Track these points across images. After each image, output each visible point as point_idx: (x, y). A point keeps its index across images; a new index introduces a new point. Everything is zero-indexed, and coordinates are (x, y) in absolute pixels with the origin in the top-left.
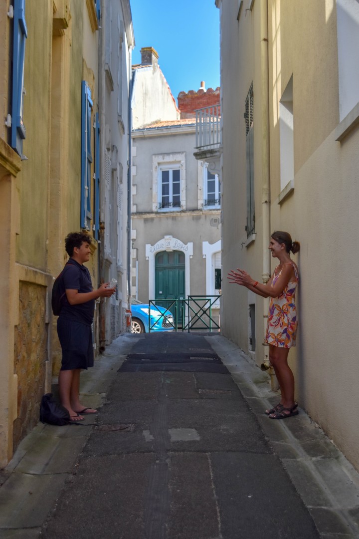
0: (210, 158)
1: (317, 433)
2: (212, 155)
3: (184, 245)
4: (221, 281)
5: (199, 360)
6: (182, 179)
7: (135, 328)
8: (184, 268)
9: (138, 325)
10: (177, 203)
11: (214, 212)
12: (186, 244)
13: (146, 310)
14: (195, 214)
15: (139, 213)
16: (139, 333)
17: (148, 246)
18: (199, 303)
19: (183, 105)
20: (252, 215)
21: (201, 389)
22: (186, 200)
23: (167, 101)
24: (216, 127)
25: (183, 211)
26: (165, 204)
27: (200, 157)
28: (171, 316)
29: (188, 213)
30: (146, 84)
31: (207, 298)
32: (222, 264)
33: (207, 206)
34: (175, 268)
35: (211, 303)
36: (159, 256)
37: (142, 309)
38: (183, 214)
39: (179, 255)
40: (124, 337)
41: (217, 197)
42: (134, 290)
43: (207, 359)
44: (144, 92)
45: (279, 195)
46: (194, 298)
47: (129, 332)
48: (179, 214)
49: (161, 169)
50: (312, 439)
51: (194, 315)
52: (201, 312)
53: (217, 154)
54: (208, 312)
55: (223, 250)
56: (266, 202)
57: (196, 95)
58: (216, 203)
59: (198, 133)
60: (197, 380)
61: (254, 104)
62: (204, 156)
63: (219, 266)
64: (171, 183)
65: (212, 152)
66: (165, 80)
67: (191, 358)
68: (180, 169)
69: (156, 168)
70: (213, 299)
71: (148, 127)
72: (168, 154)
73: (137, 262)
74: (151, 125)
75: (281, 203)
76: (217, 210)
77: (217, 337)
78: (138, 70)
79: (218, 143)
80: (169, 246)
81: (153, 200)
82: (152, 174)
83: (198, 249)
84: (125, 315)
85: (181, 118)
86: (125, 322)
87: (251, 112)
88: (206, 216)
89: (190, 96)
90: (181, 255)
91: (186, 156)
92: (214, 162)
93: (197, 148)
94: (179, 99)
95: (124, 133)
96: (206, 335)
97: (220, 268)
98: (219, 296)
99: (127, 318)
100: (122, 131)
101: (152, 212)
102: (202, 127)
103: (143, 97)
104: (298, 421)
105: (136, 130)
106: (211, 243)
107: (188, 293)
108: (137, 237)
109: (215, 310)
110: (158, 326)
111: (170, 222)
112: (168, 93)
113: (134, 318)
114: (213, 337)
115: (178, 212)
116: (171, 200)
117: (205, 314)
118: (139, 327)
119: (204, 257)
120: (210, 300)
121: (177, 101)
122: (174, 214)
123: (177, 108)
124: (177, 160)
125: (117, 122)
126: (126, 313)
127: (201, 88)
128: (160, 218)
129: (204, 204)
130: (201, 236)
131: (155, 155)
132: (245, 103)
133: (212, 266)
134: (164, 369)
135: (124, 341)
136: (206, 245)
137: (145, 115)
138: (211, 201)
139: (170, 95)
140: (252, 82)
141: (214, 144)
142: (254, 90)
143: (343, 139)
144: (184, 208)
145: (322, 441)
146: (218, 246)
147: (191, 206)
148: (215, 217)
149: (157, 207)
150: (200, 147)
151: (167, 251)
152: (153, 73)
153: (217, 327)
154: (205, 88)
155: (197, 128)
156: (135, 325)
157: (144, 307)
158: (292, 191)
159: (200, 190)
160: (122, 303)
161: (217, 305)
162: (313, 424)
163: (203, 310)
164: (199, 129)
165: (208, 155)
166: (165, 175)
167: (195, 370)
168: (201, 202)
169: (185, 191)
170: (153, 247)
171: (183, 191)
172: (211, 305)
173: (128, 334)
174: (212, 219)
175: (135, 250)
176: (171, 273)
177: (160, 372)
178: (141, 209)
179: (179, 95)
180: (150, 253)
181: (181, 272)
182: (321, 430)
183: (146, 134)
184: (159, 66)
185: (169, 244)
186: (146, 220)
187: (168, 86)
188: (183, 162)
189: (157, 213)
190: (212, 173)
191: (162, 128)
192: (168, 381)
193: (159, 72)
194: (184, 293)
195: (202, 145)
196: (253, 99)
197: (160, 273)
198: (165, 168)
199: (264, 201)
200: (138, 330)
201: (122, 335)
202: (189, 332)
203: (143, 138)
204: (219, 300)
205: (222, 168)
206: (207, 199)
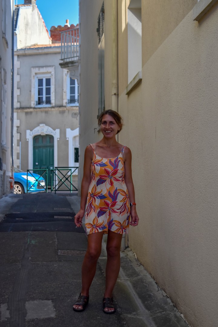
0: (71, 67)
1: (166, 303)
2: (72, 65)
3: (53, 131)
4: (79, 156)
5: (61, 219)
6: (52, 85)
7: (17, 190)
8: (53, 147)
9: (20, 187)
10: (48, 101)
11: (74, 108)
12: (54, 130)
13: (25, 177)
14: (61, 109)
15: (21, 108)
16: (20, 193)
17: (28, 132)
18: (63, 172)
19: (53, 35)
20: (103, 106)
21: (60, 249)
22: (55, 100)
23: (43, 30)
24: (75, 49)
25: (53, 107)
26: (40, 102)
27: (64, 66)
28: (44, 181)
29: (57, 109)
30: (27, 18)
31: (70, 169)
32: (79, 144)
33: (69, 104)
34: (47, 147)
35: (72, 172)
36: (36, 138)
37: (22, 176)
38: (53, 109)
39: (50, 138)
40: (7, 198)
41: (76, 98)
42: (17, 162)
43: (67, 217)
44: (26, 23)
45: (127, 87)
46: (59, 169)
47: (12, 193)
48: (50, 109)
49: (37, 77)
50: (161, 310)
51: (60, 180)
52: (64, 179)
53: (77, 64)
54: (69, 179)
55: (80, 134)
56: (115, 94)
57: (63, 29)
58: (76, 101)
59: (63, 53)
60: (58, 239)
61: (105, 19)
62: (67, 66)
63: (78, 146)
64: (44, 87)
65: (72, 63)
66: (41, 17)
67: (55, 217)
68: (51, 78)
69: (34, 76)
70: (73, 170)
71: (28, 48)
72: (43, 67)
73: (20, 142)
74: (30, 46)
75: (129, 94)
76: (76, 107)
77: (76, 197)
78: (22, 7)
79: (77, 56)
80: (43, 132)
81: (32, 99)
82: (31, 81)
83: (63, 133)
84: (8, 181)
85: (52, 43)
86: (9, 186)
87: (103, 26)
88: (69, 111)
89: (59, 29)
90: (51, 138)
91: (55, 68)
92: (74, 70)
93: (62, 60)
94: (51, 31)
95: (8, 47)
96: (68, 196)
97: (78, 147)
98: (77, 168)
99: (11, 183)
100: (5, 45)
101: (31, 108)
102: (66, 48)
103: (25, 27)
104: (146, 286)
105: (20, 50)
106: (72, 129)
107: (56, 165)
108: (20, 125)
109: (75, 176)
110: (34, 188)
111: (44, 114)
112: (43, 26)
113: (16, 183)
114: (73, 197)
115: (49, 108)
116: (44, 99)
117: (67, 181)
118: (21, 189)
119: (67, 139)
120: (71, 170)
121: (49, 32)
122: (47, 109)
123: (50, 37)
124: (49, 71)
125: (2, 37)
126: (10, 180)
127: (66, 24)
128: (37, 112)
129: (68, 102)
130: (65, 125)
131: (33, 67)
132: (98, 21)
133: (73, 145)
134: (31, 229)
135: (6, 202)
136: (68, 130)
137: (26, 40)
138: (72, 100)
139: (44, 27)
140: (103, 2)
141: (74, 57)
142: (105, 8)
143: (201, 18)
144: (54, 105)
145: (172, 313)
146: (77, 132)
147: (59, 103)
148: (75, 112)
149: (34, 104)
150: (64, 59)
151: (42, 135)
152: (33, 11)
153: (76, 190)
154: (69, 24)
155: (62, 49)
156: (18, 187)
157: (24, 175)
158: (140, 81)
159: (65, 92)
160: (7, 172)
161: (76, 173)
162: (160, 291)
163: (65, 177)
164: (63, 50)
165: (70, 65)
166: (40, 82)
167: (57, 230)
168: (65, 101)
169: (54, 93)
170: (31, 132)
171: (52, 93)
172: (72, 174)
173: (11, 195)
174: (73, 113)
175: (19, 134)
176: (44, 150)
177: (28, 232)
178: (24, 105)
179: (51, 28)
180: (30, 136)
181: (51, 149)
182: (169, 300)
183: (27, 52)
184: (36, 6)
185: (43, 130)
186: (27, 113)
187: (43, 21)
188: (53, 73)
189: (34, 108)
190: (73, 78)
191: (38, 49)
192: (33, 242)
193: (36, 10)
194: (53, 165)
195: (66, 58)
196: (104, 15)
197: (37, 150)
198: (40, 77)
199: (113, 93)
200: (19, 191)
201: (6, 196)
202: (55, 193)
203: (25, 55)
204: (77, 169)
205: (80, 75)
206: (69, 99)
